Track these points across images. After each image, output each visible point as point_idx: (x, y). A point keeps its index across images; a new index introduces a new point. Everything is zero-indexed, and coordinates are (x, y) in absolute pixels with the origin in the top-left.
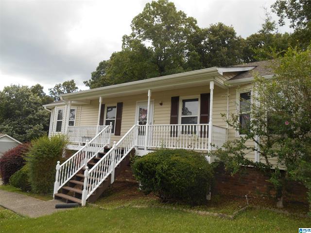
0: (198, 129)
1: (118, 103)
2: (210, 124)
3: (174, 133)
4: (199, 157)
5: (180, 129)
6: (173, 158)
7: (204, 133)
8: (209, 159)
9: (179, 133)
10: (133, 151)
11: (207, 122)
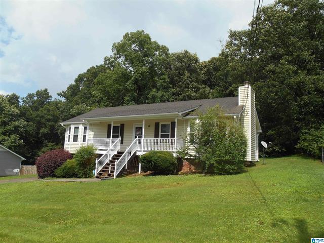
0: (170, 141)
1: (121, 125)
2: (175, 138)
3: (156, 143)
4: (170, 154)
5: (159, 141)
6: (159, 155)
7: (173, 143)
8: (175, 155)
9: (159, 143)
10: (135, 153)
11: (174, 137)
